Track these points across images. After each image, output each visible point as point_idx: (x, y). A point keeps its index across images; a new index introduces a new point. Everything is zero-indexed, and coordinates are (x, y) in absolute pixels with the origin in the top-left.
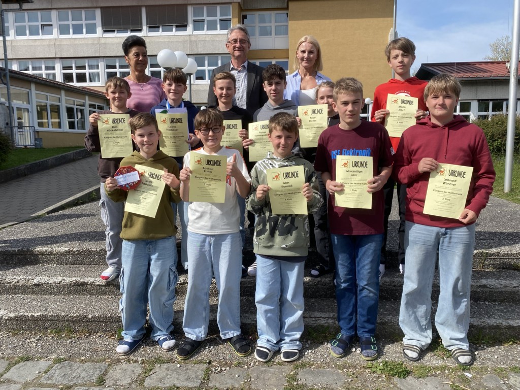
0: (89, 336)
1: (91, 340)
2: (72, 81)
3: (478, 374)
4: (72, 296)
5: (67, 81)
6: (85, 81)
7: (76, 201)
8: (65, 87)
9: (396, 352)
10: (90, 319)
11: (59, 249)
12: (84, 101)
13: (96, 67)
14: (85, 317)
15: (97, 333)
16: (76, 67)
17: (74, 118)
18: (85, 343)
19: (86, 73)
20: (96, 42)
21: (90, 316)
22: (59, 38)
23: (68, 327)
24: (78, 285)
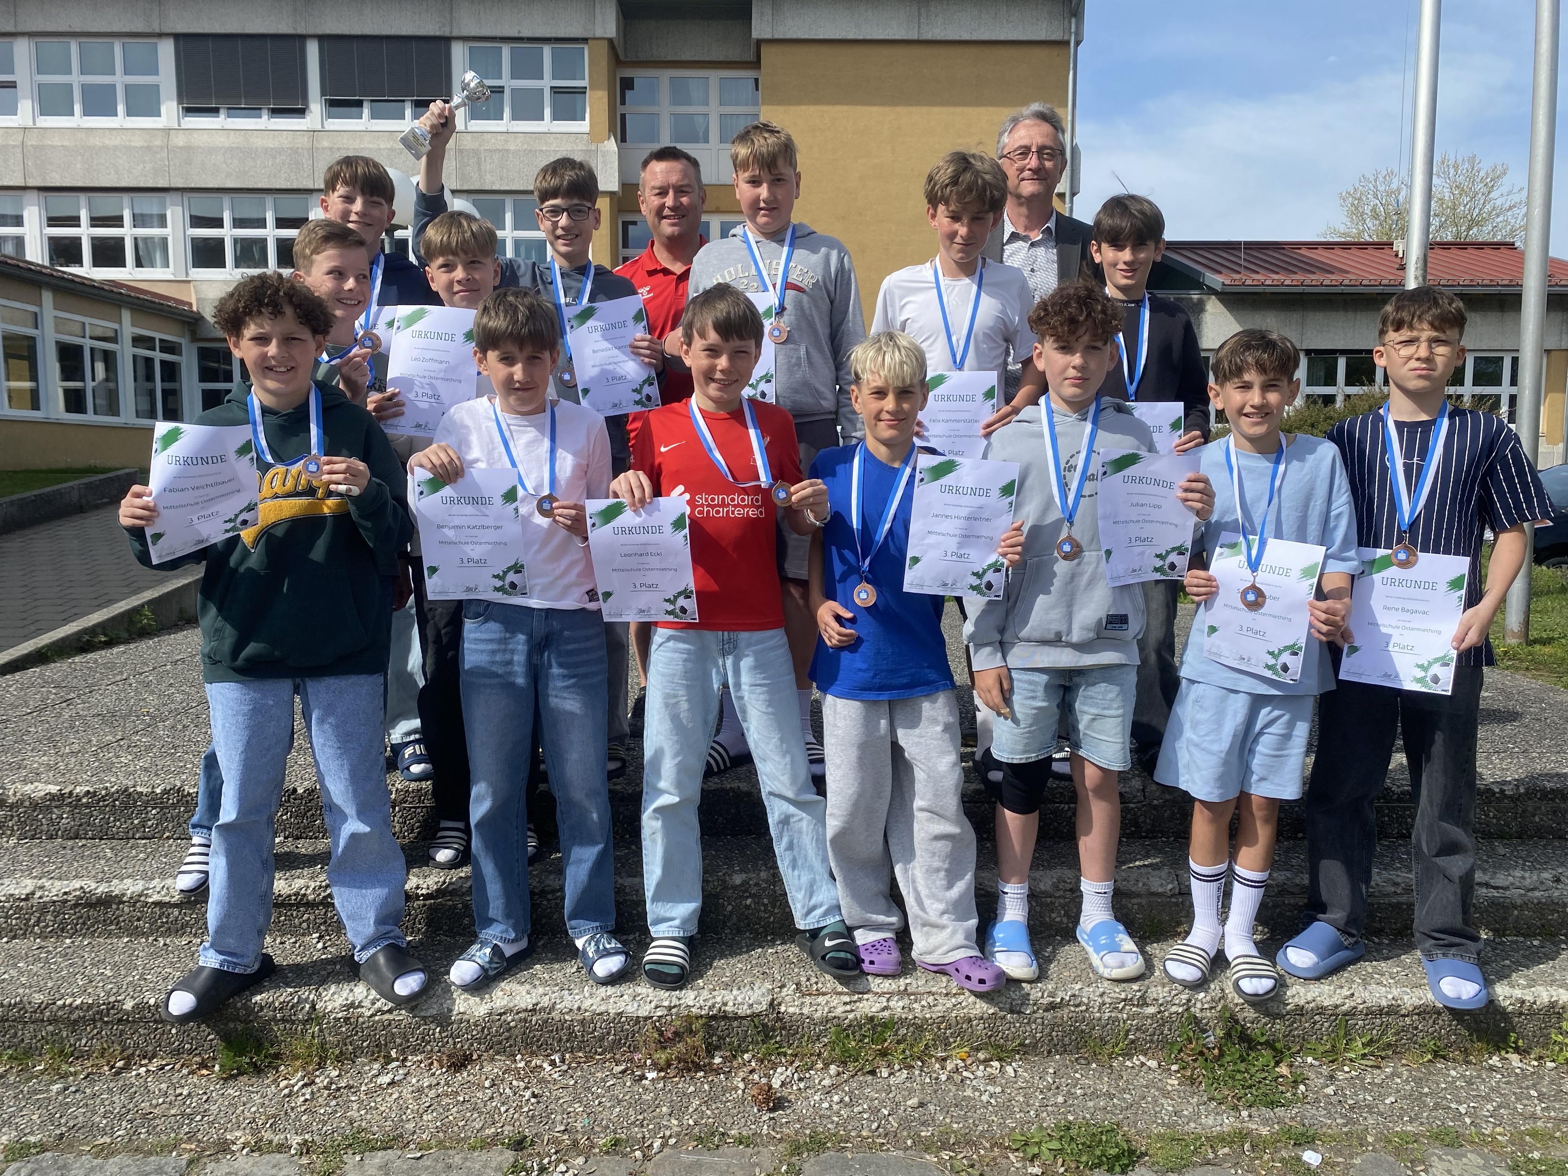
0: (127, 1067)
1: (133, 1080)
2: (79, 261)
3: (1339, 1153)
4: (68, 941)
5: (62, 260)
6: (120, 262)
7: (87, 637)
8: (53, 281)
9: (1095, 1095)
10: (127, 1013)
11: (28, 788)
12: (116, 326)
13: (155, 220)
14: (111, 1006)
15: (150, 1060)
16: (93, 219)
17: (83, 379)
18: (110, 1091)
19: (122, 239)
20: (158, 142)
21: (129, 1005)
22: (38, 125)
23: (55, 1039)
24: (90, 905)
